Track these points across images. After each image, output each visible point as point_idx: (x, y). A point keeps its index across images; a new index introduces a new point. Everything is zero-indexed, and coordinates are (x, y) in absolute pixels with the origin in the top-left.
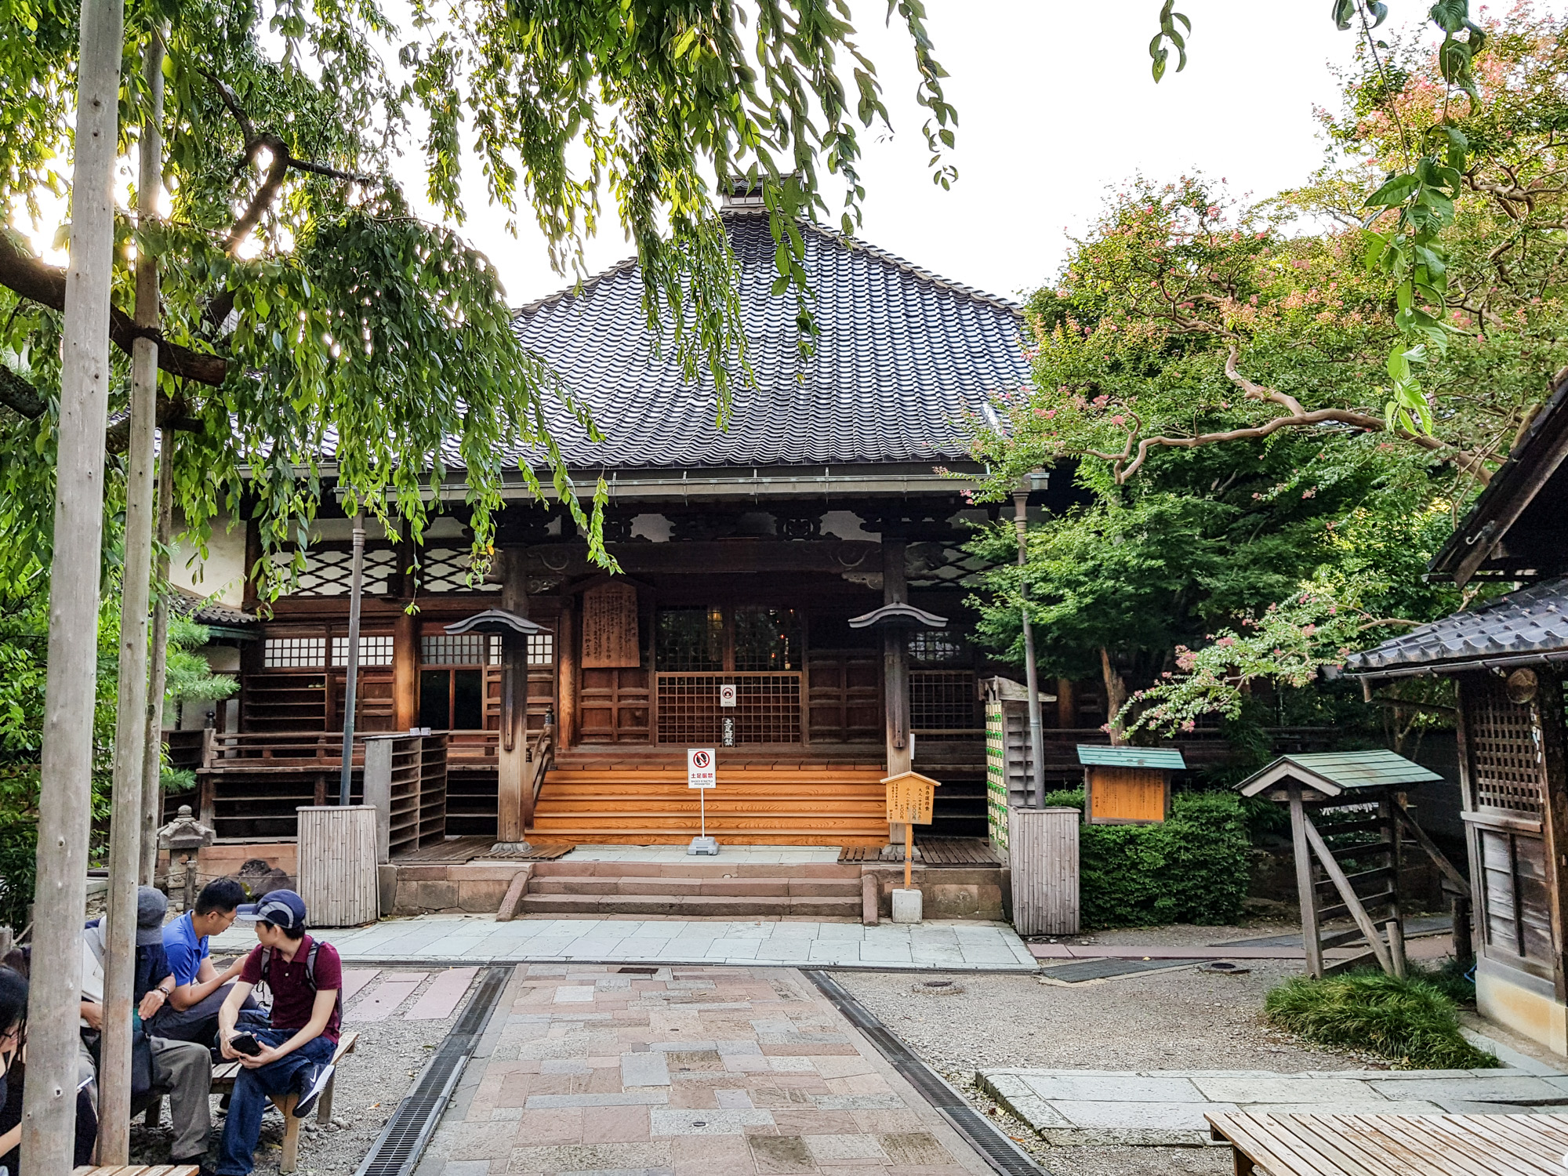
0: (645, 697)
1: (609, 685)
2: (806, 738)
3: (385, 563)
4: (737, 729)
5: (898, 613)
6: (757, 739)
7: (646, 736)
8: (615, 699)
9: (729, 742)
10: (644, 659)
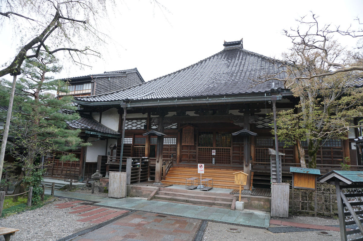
0: (195, 152)
1: (188, 149)
2: (231, 163)
3: (144, 123)
4: (215, 160)
5: (244, 132)
6: (220, 163)
7: (195, 161)
8: (189, 152)
9: (214, 163)
10: (195, 144)
